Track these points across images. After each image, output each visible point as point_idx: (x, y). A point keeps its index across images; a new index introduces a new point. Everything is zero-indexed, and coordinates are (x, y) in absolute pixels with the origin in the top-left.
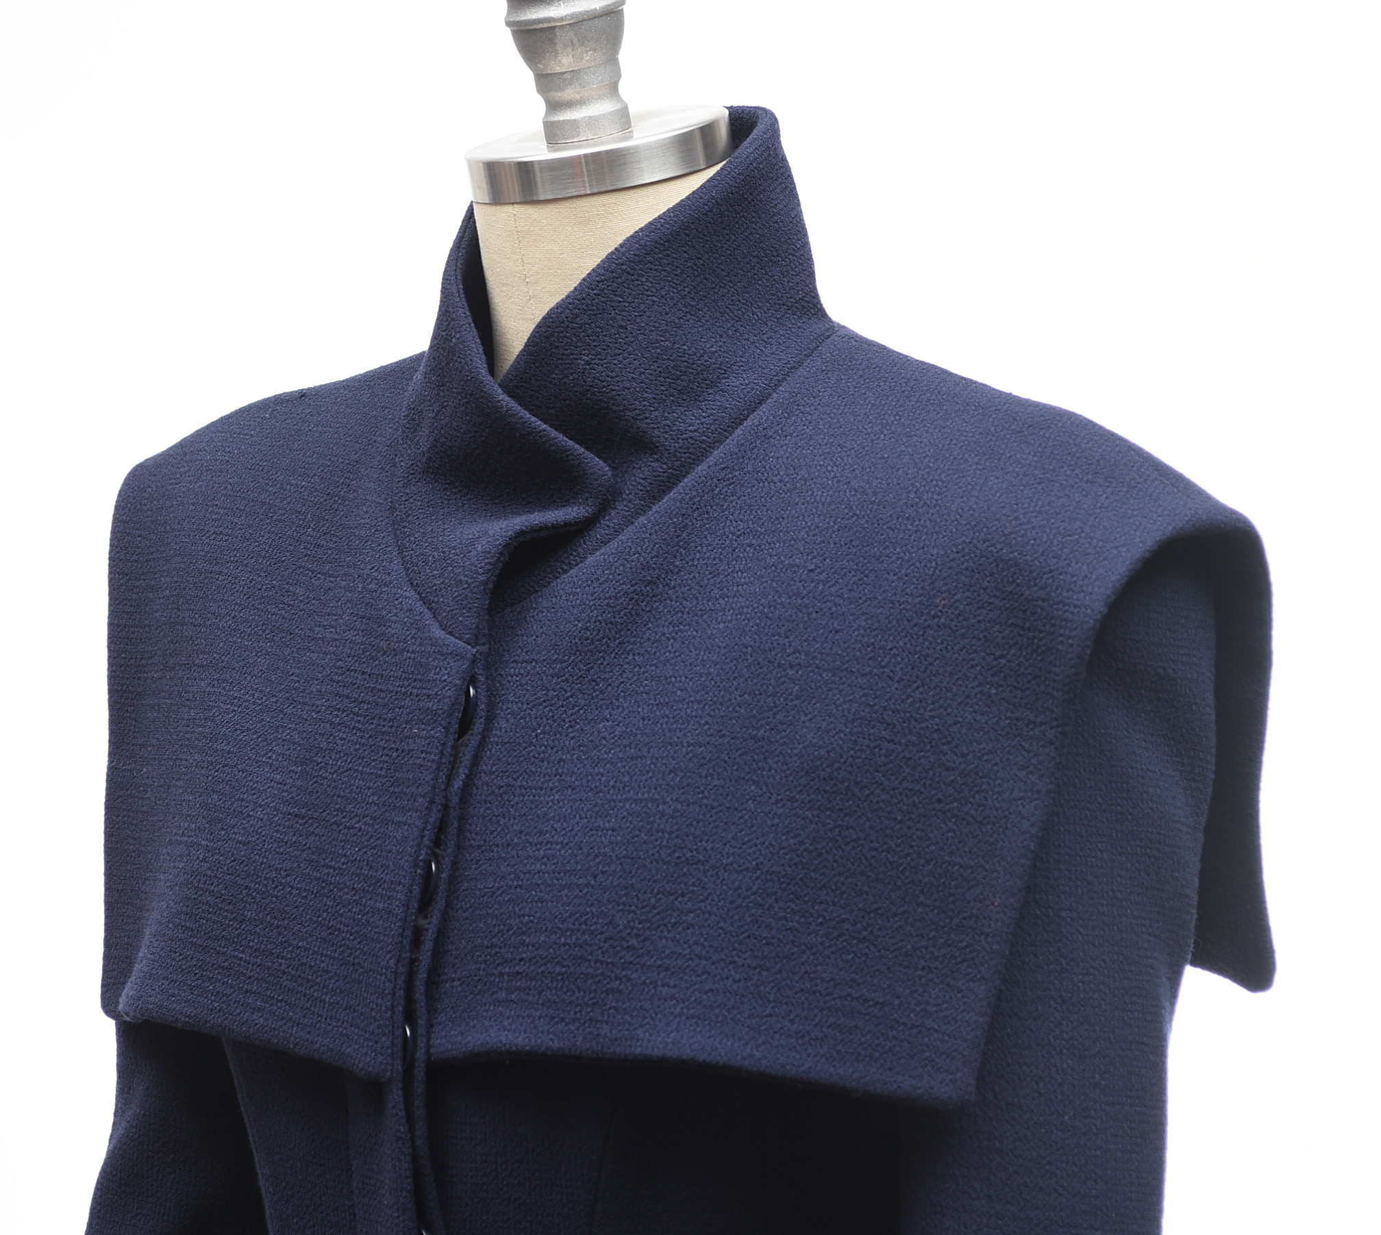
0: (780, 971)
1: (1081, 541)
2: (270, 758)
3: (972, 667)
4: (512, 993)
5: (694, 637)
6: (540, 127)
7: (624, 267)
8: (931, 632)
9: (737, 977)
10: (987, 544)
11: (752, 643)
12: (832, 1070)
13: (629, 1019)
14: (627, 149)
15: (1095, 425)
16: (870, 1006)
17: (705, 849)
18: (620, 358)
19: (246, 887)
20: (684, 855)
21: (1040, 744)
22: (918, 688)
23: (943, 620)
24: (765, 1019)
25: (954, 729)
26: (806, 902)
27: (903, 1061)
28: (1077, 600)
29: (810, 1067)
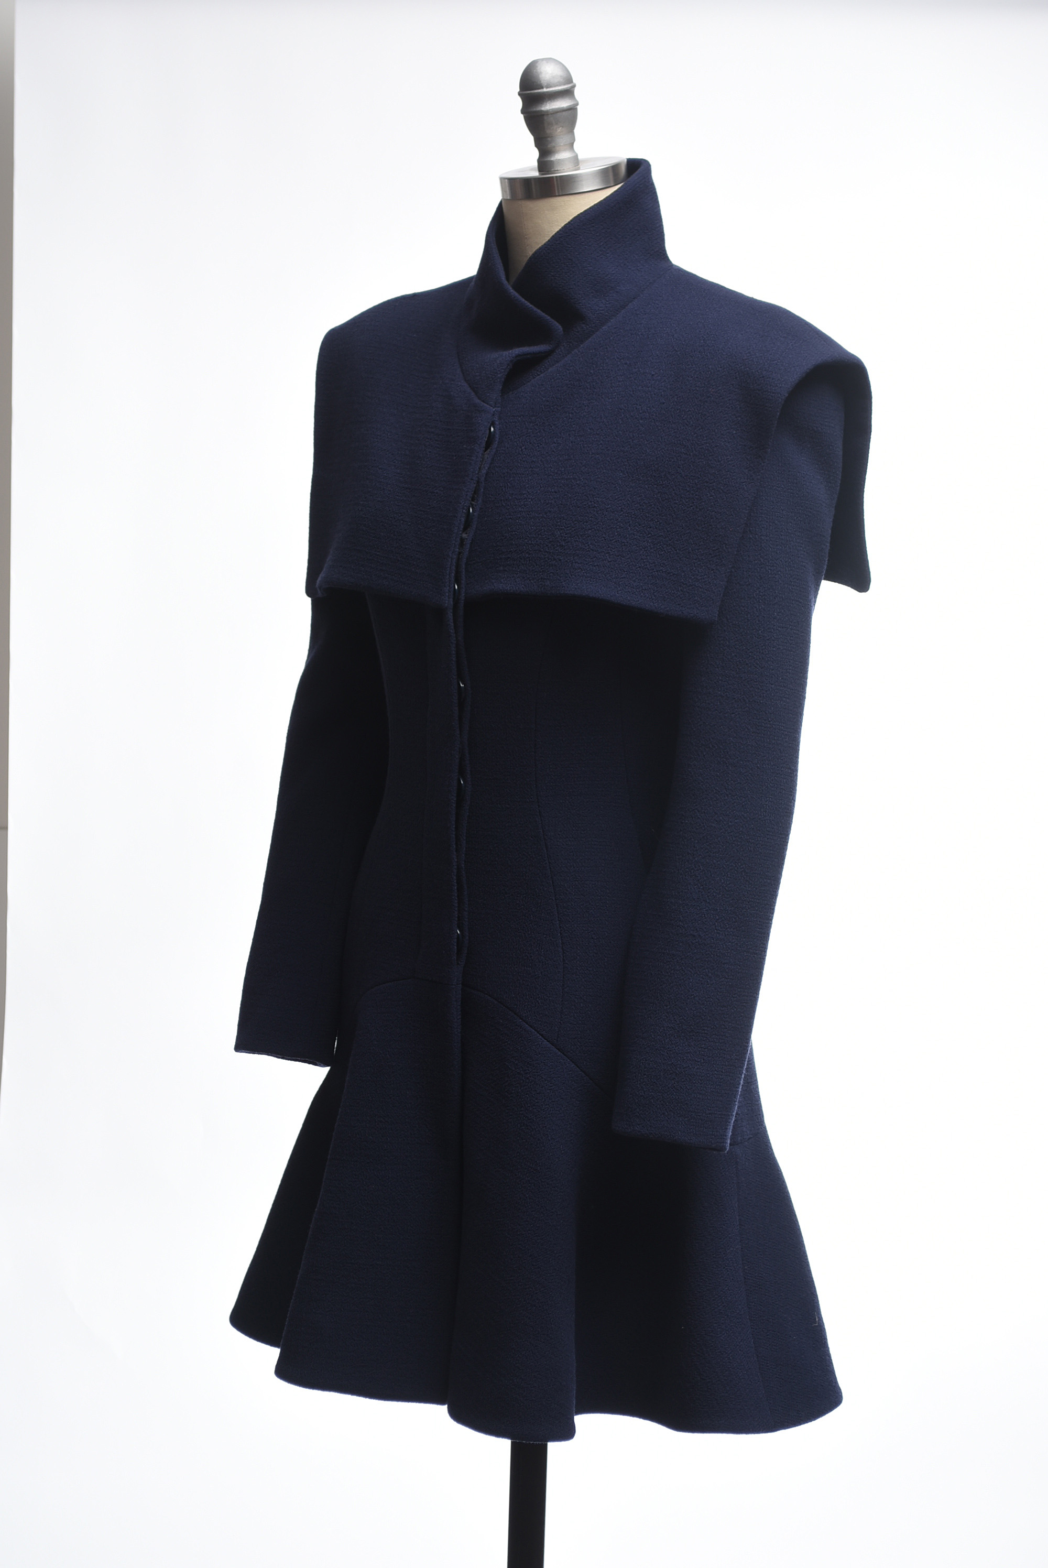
0: (629, 558)
1: (778, 364)
2: (394, 462)
3: (725, 420)
4: (506, 567)
5: (597, 405)
6: (536, 164)
7: (572, 231)
8: (707, 404)
9: (610, 560)
10: (735, 364)
11: (624, 408)
12: (652, 604)
13: (559, 578)
14: (576, 175)
15: (790, 312)
16: (671, 576)
17: (598, 501)
18: (569, 274)
19: (382, 522)
20: (588, 503)
21: (755, 457)
22: (699, 429)
23: (712, 399)
24: (622, 579)
25: (715, 449)
26: (643, 527)
27: (685, 601)
28: (774, 390)
29: (641, 602)
